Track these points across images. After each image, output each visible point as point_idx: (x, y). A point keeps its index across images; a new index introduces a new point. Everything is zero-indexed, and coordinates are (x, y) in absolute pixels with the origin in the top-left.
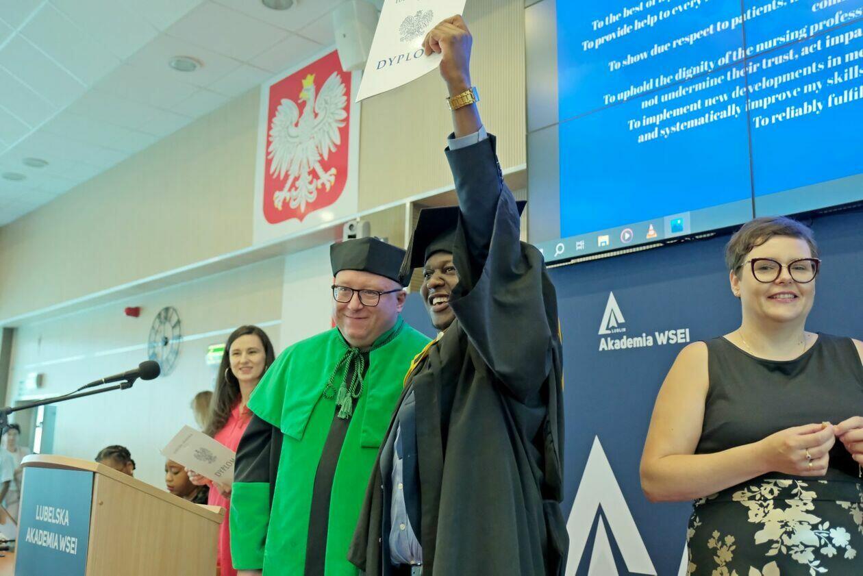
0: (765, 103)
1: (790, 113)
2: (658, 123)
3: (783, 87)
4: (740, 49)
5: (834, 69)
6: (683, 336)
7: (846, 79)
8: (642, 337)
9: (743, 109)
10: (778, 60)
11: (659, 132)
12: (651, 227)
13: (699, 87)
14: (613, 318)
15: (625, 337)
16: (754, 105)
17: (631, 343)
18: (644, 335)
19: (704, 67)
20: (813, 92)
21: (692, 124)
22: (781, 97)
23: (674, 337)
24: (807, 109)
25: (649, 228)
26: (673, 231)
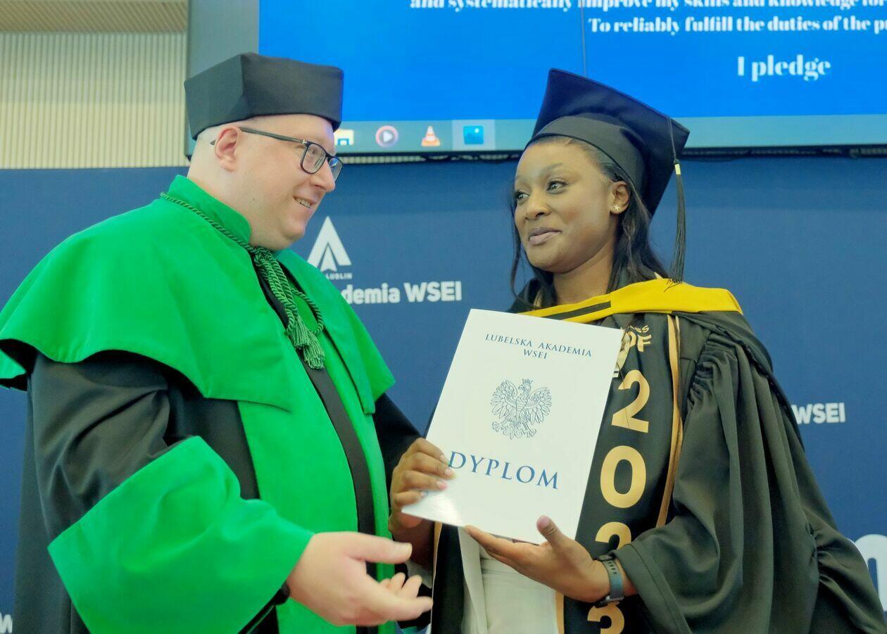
1: (638, 25)
6: (451, 291)
7: (707, 4)
8: (381, 288)
9: (575, 5)
11: (446, 2)
12: (430, 130)
14: (328, 256)
15: (350, 287)
16: (590, 3)
17: (362, 296)
18: (385, 286)
20: (667, 9)
21: (499, 2)
23: (437, 292)
24: (660, 26)
25: (426, 131)
26: (466, 142)
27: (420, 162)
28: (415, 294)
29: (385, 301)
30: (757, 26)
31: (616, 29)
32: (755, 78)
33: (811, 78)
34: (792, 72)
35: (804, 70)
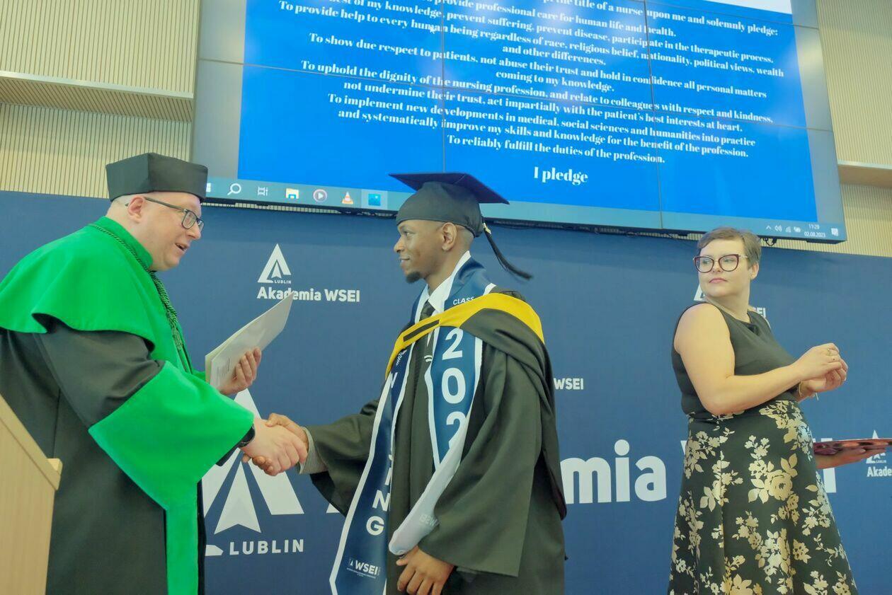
0: (459, 127)
1: (477, 142)
2: (360, 106)
3: (472, 121)
4: (439, 78)
5: (510, 123)
6: (354, 296)
7: (518, 133)
8: (309, 292)
9: (439, 125)
10: (471, 100)
11: (361, 115)
12: (348, 195)
13: (402, 92)
15: (290, 289)
16: (450, 125)
17: (297, 295)
18: (312, 290)
19: (406, 78)
20: (494, 133)
21: (393, 119)
22: (473, 127)
23: (344, 296)
24: (490, 143)
25: (345, 195)
26: (370, 204)
27: (338, 214)
28: (331, 296)
29: (312, 299)
30: (547, 149)
31: (464, 143)
32: (544, 181)
33: (576, 183)
34: (566, 178)
35: (573, 178)
